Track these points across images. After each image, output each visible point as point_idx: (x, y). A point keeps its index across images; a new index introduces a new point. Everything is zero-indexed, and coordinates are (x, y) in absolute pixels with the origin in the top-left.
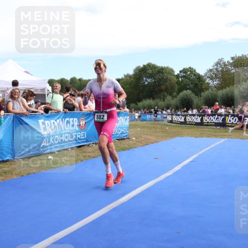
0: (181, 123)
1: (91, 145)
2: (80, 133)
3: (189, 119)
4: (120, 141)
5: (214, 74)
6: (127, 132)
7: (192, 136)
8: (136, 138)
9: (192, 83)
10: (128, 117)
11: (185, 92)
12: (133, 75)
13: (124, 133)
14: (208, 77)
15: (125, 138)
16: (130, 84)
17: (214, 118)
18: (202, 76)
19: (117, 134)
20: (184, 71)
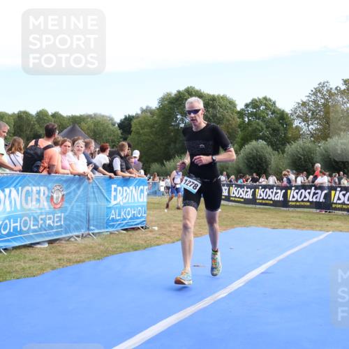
0: (247, 201)
1: (72, 239)
2: (51, 216)
3: (260, 193)
4: (130, 233)
5: (310, 110)
6: (143, 216)
7: (265, 226)
8: (161, 228)
9: (267, 127)
10: (146, 187)
11: (254, 143)
12: (158, 109)
13: (137, 218)
14: (298, 117)
15: (139, 226)
16: (152, 126)
17: (309, 193)
18: (287, 114)
19: (124, 219)
20: (254, 104)
